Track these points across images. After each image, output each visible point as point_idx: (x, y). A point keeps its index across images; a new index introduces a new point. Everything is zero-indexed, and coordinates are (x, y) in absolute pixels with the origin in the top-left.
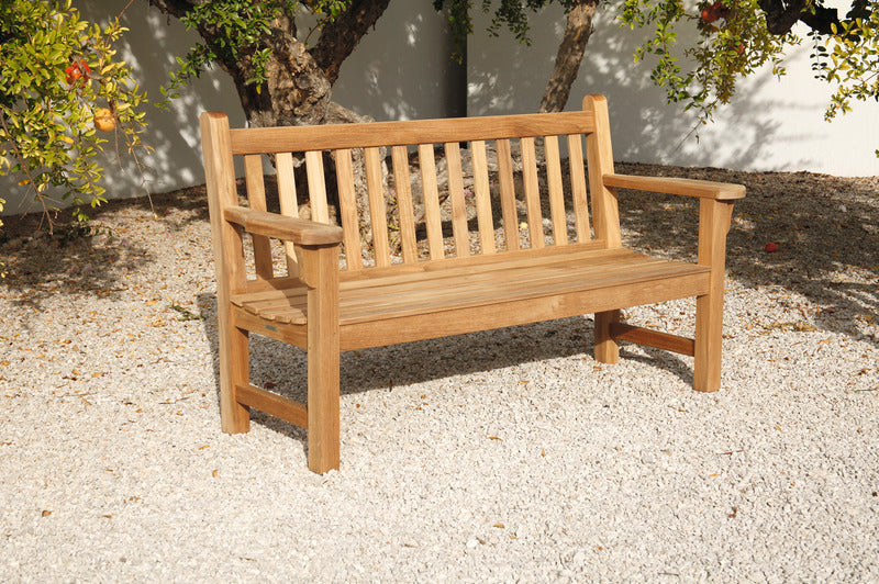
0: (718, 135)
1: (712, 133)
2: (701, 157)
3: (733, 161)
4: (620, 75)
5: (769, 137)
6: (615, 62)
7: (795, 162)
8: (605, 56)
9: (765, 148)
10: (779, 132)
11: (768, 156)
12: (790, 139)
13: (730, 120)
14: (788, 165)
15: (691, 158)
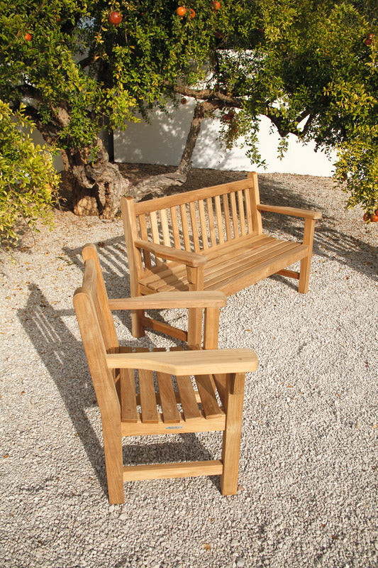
0: (211, 155)
1: (208, 155)
2: (204, 164)
3: (217, 165)
4: (173, 132)
5: (230, 157)
6: (171, 127)
7: (239, 166)
8: (167, 125)
9: (228, 161)
10: (233, 155)
11: (230, 164)
12: (236, 158)
13: (215, 150)
14: (236, 168)
15: (201, 164)
